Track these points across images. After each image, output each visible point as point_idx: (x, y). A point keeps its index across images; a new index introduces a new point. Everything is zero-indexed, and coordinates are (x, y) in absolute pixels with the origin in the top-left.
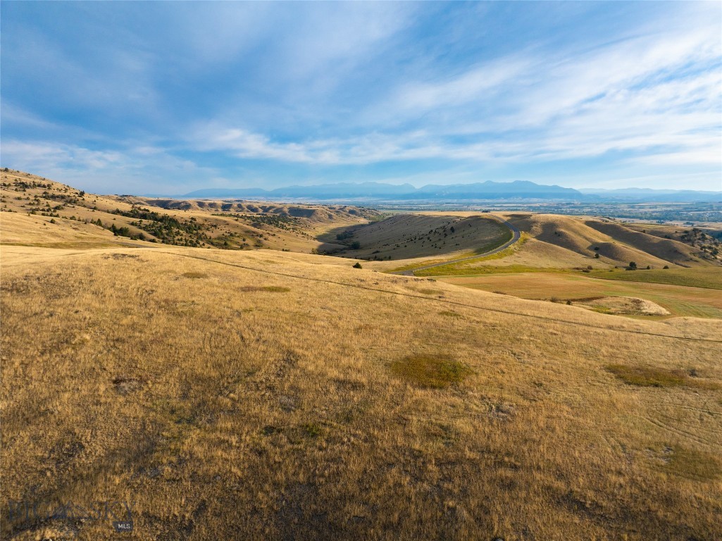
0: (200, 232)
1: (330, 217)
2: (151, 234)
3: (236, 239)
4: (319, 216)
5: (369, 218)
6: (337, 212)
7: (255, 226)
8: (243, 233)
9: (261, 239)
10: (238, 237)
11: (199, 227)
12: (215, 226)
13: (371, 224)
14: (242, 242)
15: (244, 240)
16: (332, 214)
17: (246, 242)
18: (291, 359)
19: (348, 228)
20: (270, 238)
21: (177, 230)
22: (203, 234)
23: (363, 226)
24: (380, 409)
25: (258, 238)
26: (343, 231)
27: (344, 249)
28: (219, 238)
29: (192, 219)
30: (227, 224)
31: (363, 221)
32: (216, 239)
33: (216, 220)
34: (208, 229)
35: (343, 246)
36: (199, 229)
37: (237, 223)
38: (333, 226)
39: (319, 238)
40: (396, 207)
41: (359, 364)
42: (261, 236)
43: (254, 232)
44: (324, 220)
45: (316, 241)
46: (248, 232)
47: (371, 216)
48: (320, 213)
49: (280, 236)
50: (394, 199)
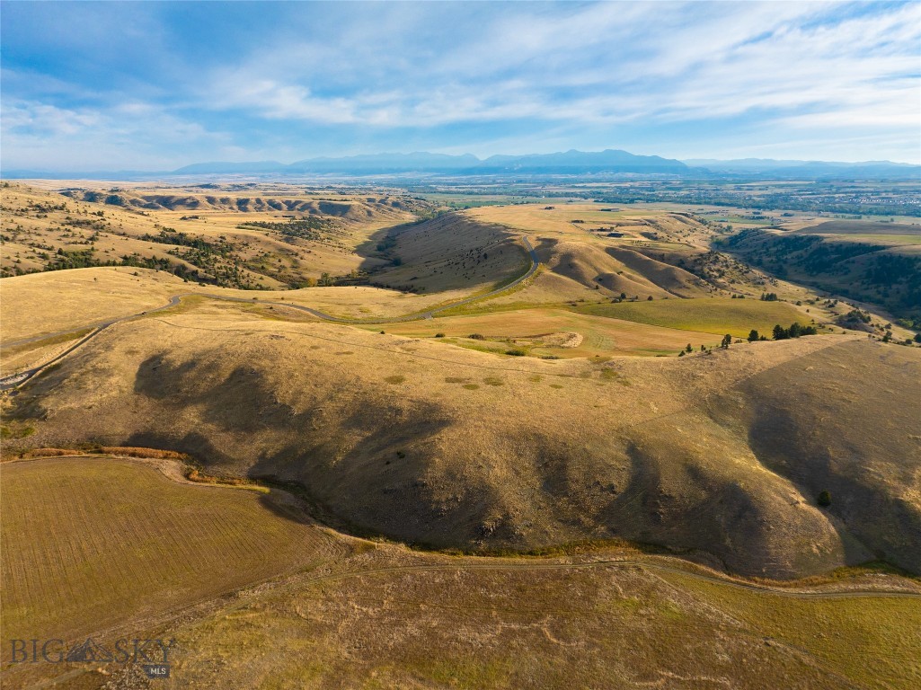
0: (234, 254)
1: (369, 213)
2: (191, 263)
3: (271, 260)
4: (355, 213)
5: (417, 213)
6: (377, 205)
7: (287, 240)
8: (277, 251)
9: (298, 258)
10: (273, 257)
11: (231, 247)
12: (247, 245)
13: (417, 224)
14: (278, 264)
15: (280, 261)
16: (372, 209)
17: (282, 263)
18: (358, 378)
19: (391, 230)
20: (306, 256)
21: (214, 256)
22: (237, 256)
23: (408, 225)
24: (381, 389)
25: (294, 257)
26: (385, 235)
27: (386, 265)
28: (254, 260)
29: (221, 237)
30: (257, 240)
31: (409, 217)
32: (250, 261)
33: (246, 236)
34: (240, 250)
35: (383, 262)
36: (231, 250)
37: (268, 239)
38: (374, 227)
39: (360, 250)
40: (453, 189)
41: (376, 379)
42: (297, 255)
43: (289, 251)
44: (361, 218)
45: (356, 256)
46: (282, 250)
47: (420, 209)
48: (356, 209)
49: (316, 252)
50: (451, 175)
